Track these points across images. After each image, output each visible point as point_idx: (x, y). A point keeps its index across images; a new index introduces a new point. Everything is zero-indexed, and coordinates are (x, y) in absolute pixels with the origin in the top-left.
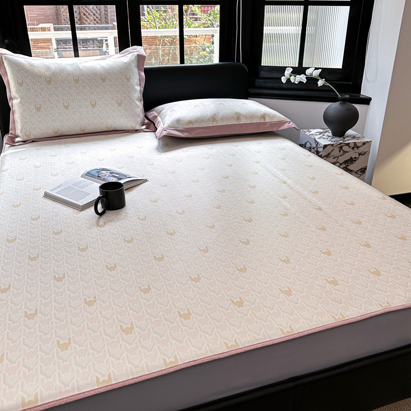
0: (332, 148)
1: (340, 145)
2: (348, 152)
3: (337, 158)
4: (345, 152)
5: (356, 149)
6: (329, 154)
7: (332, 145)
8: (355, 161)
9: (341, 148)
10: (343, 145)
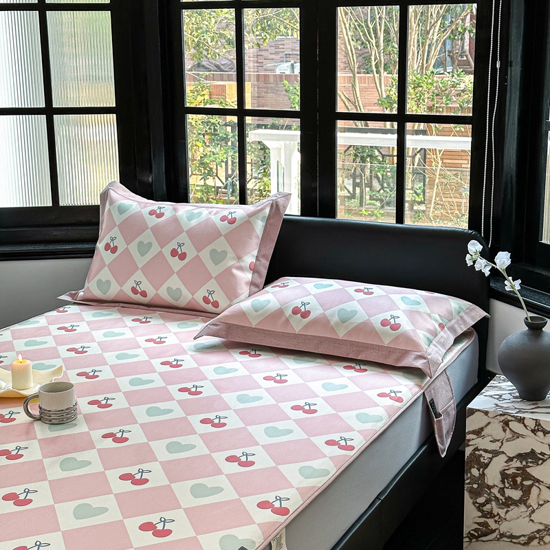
0: (485, 420)
1: (503, 418)
2: (522, 436)
3: (499, 443)
4: (516, 436)
5: (540, 434)
6: (482, 429)
7: (486, 413)
8: (544, 461)
9: (506, 423)
10: (510, 418)
